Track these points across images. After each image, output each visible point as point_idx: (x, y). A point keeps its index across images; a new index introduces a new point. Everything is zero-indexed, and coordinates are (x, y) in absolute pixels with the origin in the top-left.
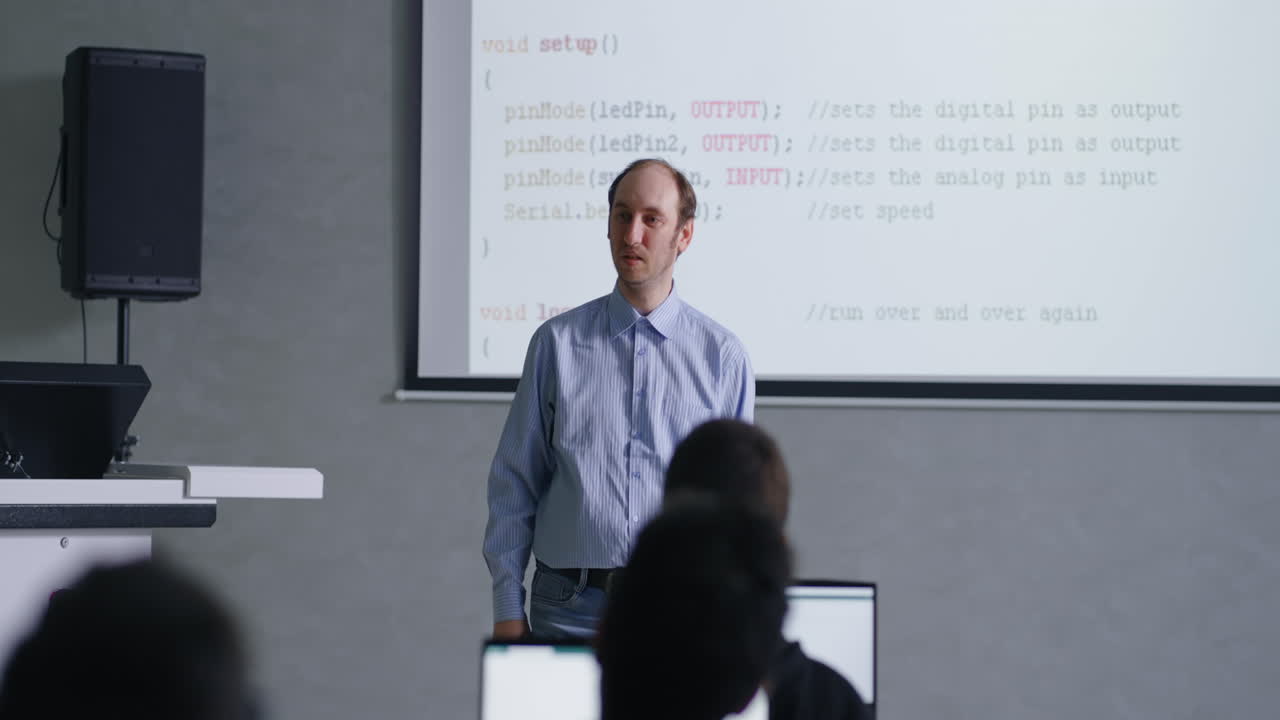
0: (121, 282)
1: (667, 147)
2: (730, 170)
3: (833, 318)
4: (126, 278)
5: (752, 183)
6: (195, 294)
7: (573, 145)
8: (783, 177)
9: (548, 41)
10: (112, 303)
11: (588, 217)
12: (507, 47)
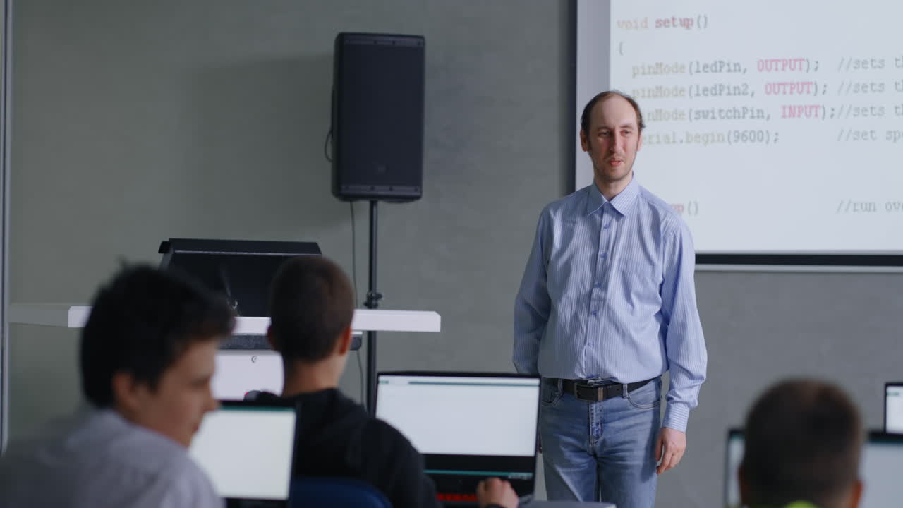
0: (365, 189)
1: (741, 92)
2: (784, 108)
3: (855, 210)
4: (369, 187)
5: (799, 116)
6: (418, 198)
7: (678, 92)
8: (820, 112)
9: (661, 20)
10: (366, 204)
11: (688, 142)
12: (634, 25)
